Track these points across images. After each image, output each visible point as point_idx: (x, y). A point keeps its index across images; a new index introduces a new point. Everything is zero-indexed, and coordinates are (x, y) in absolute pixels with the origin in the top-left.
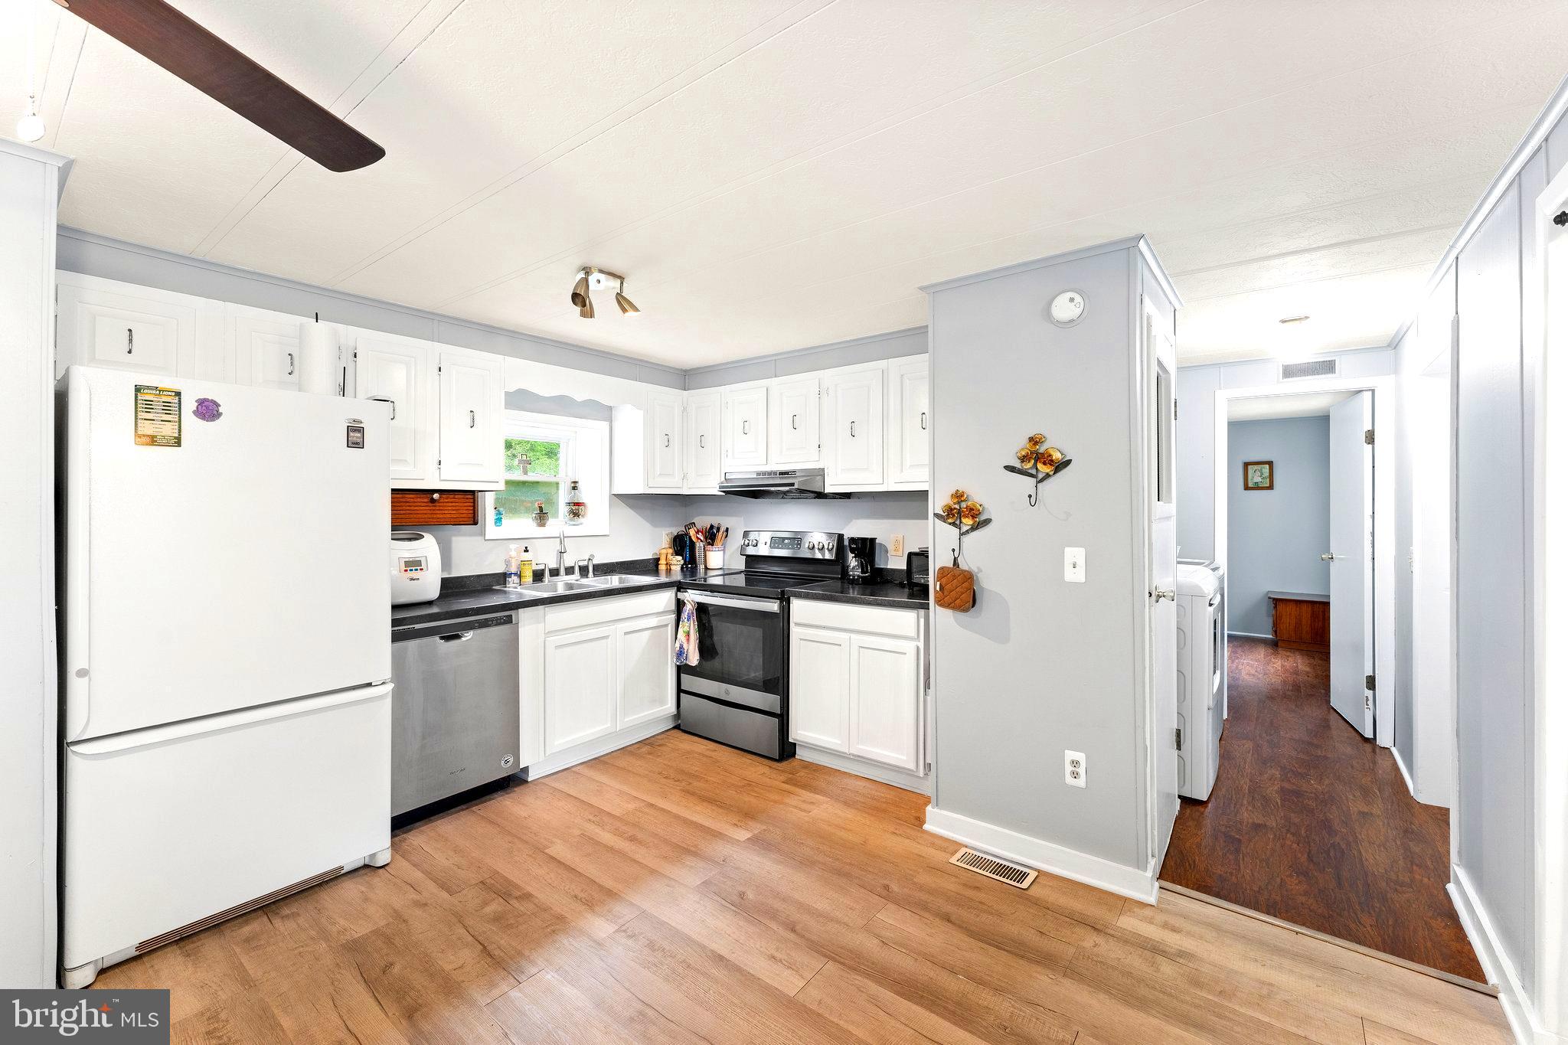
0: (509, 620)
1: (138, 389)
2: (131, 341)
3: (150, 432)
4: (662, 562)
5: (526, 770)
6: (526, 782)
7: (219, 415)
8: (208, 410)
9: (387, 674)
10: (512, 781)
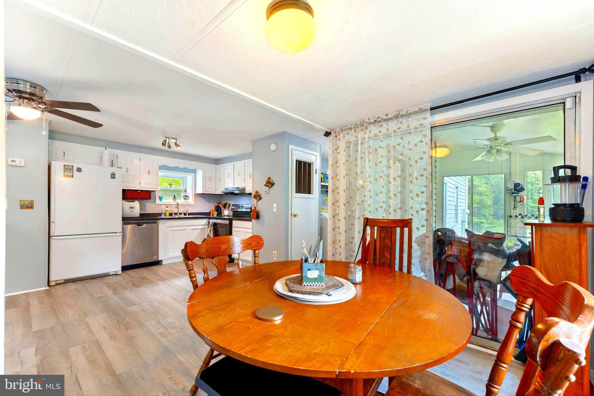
0: (156, 222)
1: (64, 166)
2: (64, 154)
3: (67, 174)
4: (212, 213)
5: (161, 261)
6: (162, 264)
7: (81, 171)
8: (79, 170)
9: (121, 231)
10: (158, 263)
